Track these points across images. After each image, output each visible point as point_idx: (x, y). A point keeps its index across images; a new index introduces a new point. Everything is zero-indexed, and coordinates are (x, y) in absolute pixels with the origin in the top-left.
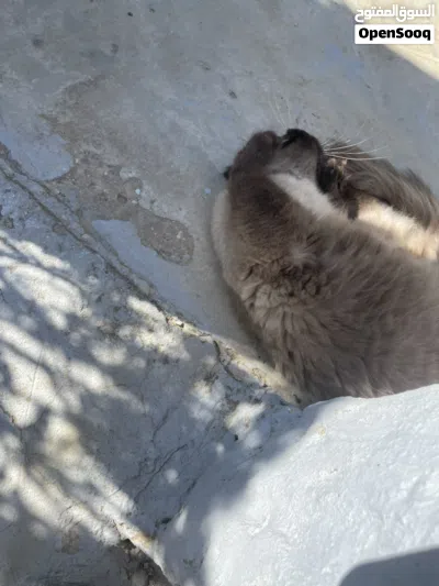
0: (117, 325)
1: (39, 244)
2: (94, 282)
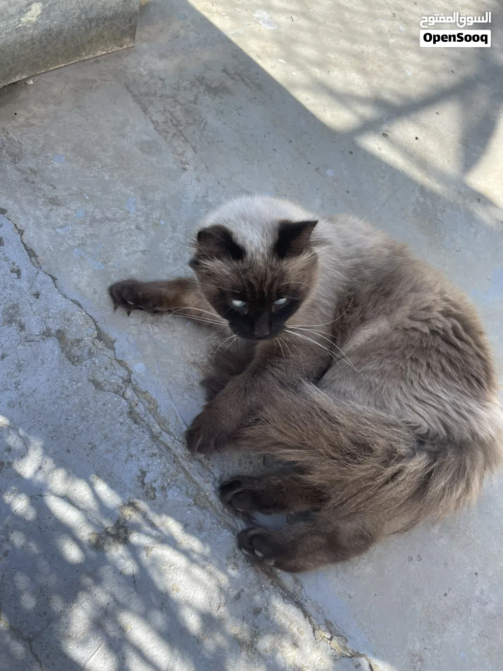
0: (256, 634)
1: (179, 520)
2: (233, 573)
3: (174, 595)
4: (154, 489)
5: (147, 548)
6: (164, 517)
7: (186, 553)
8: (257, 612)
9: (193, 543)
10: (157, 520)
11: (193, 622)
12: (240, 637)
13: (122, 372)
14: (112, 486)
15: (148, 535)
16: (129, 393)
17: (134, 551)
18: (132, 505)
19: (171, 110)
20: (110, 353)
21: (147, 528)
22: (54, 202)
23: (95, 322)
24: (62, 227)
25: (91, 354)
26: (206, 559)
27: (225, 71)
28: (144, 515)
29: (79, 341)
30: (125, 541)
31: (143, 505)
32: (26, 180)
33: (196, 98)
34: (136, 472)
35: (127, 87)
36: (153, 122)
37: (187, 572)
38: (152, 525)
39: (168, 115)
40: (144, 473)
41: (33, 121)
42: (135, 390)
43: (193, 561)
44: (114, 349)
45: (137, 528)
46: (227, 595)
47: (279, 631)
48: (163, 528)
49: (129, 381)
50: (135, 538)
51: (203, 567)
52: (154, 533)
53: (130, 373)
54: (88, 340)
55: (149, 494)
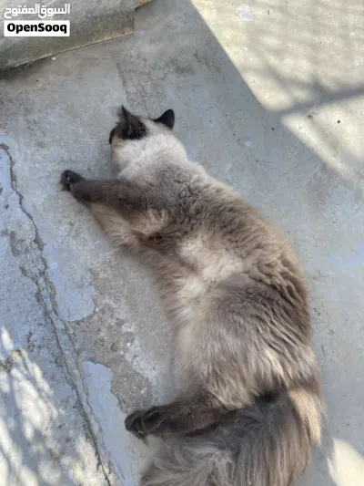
0: (63, 453)
2: (63, 412)
3: (24, 413)
4: (34, 346)
5: (18, 380)
6: (34, 364)
7: (39, 390)
8: (68, 440)
9: (45, 386)
10: (29, 365)
11: (29, 432)
12: (54, 451)
13: (41, 267)
14: (11, 337)
15: (22, 372)
16: (41, 281)
17: (11, 379)
18: (19, 351)
19: (143, 84)
20: (39, 252)
21: (22, 368)
22: (41, 145)
23: (36, 230)
24: (39, 163)
25: (27, 250)
26: (49, 397)
27: (196, 55)
28: (24, 360)
29: (23, 241)
30: (9, 371)
31: (24, 353)
32: (29, 128)
33: (166, 75)
34: (27, 332)
35: (118, 64)
36: (127, 92)
37: (36, 402)
38: (26, 367)
39: (140, 88)
40: (31, 334)
41: (46, 87)
42: (45, 279)
43: (40, 396)
44: (42, 250)
45: (17, 366)
46: (54, 423)
47: (77, 457)
48: (31, 371)
49: (44, 273)
50: (14, 372)
51: (46, 402)
52: (25, 372)
53: (46, 267)
54: (28, 241)
55: (30, 348)
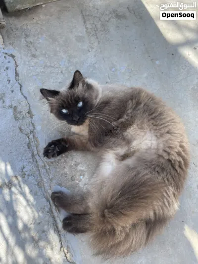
1: (30, 188)
2: (41, 214)
3: (18, 214)
4: (25, 174)
5: (15, 194)
6: (25, 186)
7: (28, 201)
8: (44, 232)
9: (31, 198)
10: (22, 186)
11: (20, 225)
12: (35, 237)
13: (32, 128)
14: (12, 168)
15: (17, 189)
16: (31, 136)
17: (11, 193)
18: (16, 177)
20: (30, 119)
21: (18, 187)
22: (34, 56)
23: (29, 106)
24: (33, 66)
25: (23, 118)
26: (33, 206)
27: (128, 8)
28: (19, 182)
29: (21, 112)
30: (10, 189)
31: (20, 178)
32: (27, 45)
33: (109, 19)
34: (21, 166)
35: (82, 11)
36: (86, 28)
37: (25, 207)
38: (20, 187)
40: (24, 167)
41: (39, 22)
42: (33, 136)
43: (28, 205)
44: (32, 118)
45: (15, 186)
46: (36, 221)
47: (49, 242)
48: (23, 189)
49: (33, 132)
50: (13, 189)
51: (31, 208)
52: (20, 189)
53: (34, 129)
54: (24, 113)
55: (23, 176)
